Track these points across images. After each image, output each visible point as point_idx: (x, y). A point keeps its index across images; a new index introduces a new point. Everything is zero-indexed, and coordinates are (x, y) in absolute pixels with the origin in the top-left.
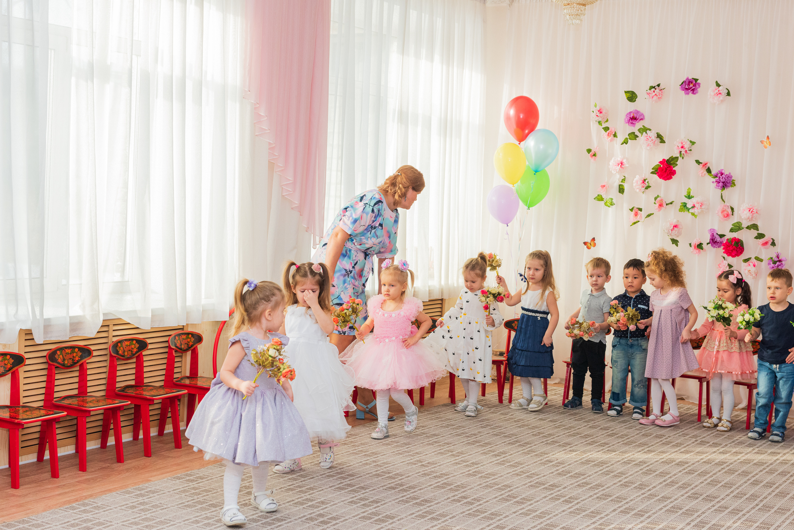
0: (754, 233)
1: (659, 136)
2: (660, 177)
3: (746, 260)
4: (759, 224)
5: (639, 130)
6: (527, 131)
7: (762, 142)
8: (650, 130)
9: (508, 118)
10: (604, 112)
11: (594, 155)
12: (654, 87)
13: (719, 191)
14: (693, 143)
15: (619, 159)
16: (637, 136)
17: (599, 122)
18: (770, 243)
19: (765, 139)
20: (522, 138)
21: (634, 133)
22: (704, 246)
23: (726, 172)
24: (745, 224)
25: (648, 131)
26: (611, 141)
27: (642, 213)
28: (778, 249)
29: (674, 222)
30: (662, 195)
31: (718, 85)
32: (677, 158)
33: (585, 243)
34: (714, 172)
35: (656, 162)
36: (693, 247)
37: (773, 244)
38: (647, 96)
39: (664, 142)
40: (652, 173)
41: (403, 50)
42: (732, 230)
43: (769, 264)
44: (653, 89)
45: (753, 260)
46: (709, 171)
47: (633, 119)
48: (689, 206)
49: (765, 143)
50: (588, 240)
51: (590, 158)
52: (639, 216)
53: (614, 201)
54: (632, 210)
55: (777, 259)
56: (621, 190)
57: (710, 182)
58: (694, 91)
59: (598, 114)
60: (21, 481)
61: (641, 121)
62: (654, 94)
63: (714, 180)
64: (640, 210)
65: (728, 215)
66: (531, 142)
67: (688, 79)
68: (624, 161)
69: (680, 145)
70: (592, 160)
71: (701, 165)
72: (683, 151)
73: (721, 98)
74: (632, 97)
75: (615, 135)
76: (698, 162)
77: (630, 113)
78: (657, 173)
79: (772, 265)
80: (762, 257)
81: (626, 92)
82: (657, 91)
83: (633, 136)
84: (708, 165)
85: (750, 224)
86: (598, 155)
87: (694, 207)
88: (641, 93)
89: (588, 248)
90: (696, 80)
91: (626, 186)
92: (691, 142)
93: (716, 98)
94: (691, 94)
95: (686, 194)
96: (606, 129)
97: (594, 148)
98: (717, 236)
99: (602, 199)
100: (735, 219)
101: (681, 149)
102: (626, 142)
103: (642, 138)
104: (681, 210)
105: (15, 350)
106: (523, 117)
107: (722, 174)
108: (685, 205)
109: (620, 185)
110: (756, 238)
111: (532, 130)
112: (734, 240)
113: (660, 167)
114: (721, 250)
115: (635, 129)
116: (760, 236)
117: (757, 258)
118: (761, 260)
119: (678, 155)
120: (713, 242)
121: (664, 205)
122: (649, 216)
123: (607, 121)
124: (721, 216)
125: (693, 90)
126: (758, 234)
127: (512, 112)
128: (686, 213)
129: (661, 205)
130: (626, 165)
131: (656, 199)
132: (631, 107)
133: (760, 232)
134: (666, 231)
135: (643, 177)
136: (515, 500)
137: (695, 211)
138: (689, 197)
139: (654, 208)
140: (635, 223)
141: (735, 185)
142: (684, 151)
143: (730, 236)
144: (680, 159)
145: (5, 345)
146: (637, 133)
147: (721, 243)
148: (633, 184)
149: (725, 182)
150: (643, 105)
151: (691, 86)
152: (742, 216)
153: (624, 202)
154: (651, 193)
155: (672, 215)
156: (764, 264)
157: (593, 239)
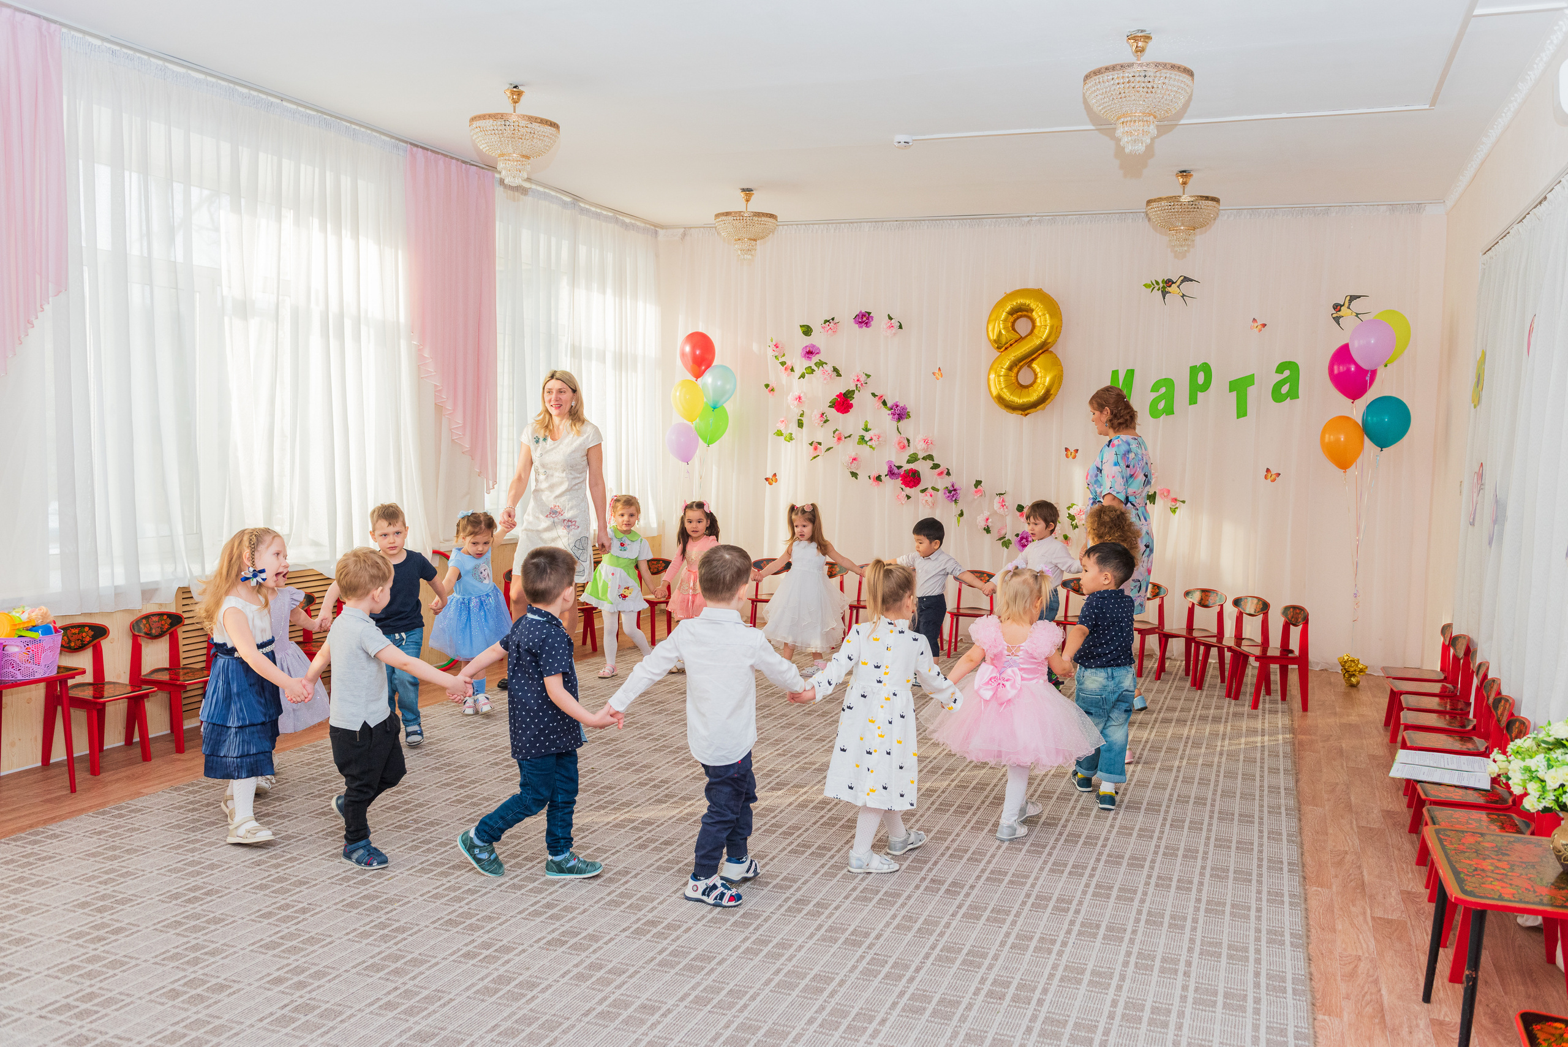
0: (930, 463)
1: (835, 370)
2: (838, 411)
3: (923, 491)
4: (934, 455)
5: (816, 364)
6: (703, 368)
7: (934, 374)
8: (826, 364)
9: (683, 354)
10: (780, 346)
11: (772, 390)
12: (829, 321)
13: (895, 423)
14: (868, 376)
15: (797, 394)
16: (813, 370)
17: (776, 357)
18: (945, 473)
19: (937, 371)
20: (698, 375)
21: (811, 367)
22: (883, 478)
23: (901, 405)
24: (921, 455)
25: (824, 365)
26: (788, 375)
27: (822, 447)
28: (953, 478)
29: (853, 455)
30: (840, 428)
31: (890, 318)
32: (854, 391)
33: (767, 479)
34: (889, 405)
35: (833, 395)
36: (872, 479)
37: (948, 474)
38: (822, 330)
39: (841, 376)
40: (830, 407)
42: (908, 462)
43: (945, 494)
44: (828, 323)
45: (930, 490)
46: (884, 403)
47: (810, 353)
48: (867, 439)
49: (937, 375)
50: (769, 475)
51: (768, 393)
52: (818, 450)
53: (794, 436)
54: (811, 444)
55: (952, 489)
56: (800, 424)
57: (885, 413)
58: (867, 324)
59: (775, 349)
60: (186, 745)
61: (818, 355)
62: (829, 328)
63: (890, 412)
64: (820, 444)
65: (904, 447)
66: (708, 378)
67: (861, 312)
68: (802, 395)
69: (856, 379)
70: (770, 395)
71: (877, 398)
73: (894, 331)
74: (807, 331)
75: (792, 370)
76: (874, 395)
77: (806, 347)
78: (835, 407)
79: (948, 494)
80: (938, 487)
81: (801, 326)
82: (832, 325)
83: (810, 370)
84: (884, 398)
85: (925, 454)
86: (776, 389)
87: (871, 439)
88: (816, 326)
89: (770, 484)
90: (869, 313)
91: (805, 420)
92: (866, 375)
93: (889, 331)
94: (864, 328)
95: (863, 427)
96: (783, 364)
97: (772, 384)
98: (895, 468)
99: (782, 435)
100: (911, 451)
101: (857, 383)
102: (803, 376)
103: (818, 372)
104: (859, 443)
105: (172, 609)
106: (699, 354)
107: (897, 406)
108: (862, 438)
109: (798, 420)
110: (932, 468)
111: (708, 366)
112: (911, 471)
113: (837, 401)
114: (899, 481)
115: (812, 363)
116: (936, 466)
117: (934, 488)
118: (937, 490)
119: (854, 388)
120: (891, 473)
121: (843, 438)
122: (828, 449)
123: (784, 355)
124: (898, 447)
126: (934, 464)
127: (688, 349)
128: (865, 445)
129: (839, 439)
130: (803, 399)
131: (834, 432)
132: (807, 341)
133: (935, 462)
134: (846, 464)
135: (821, 411)
137: (873, 443)
138: (867, 430)
139: (831, 441)
140: (815, 457)
141: (910, 417)
142: (860, 384)
143: (907, 467)
144: (856, 392)
145: (161, 605)
146: (814, 367)
147: (899, 474)
148: (812, 418)
149: (900, 414)
150: (818, 339)
151: (864, 319)
152: (918, 447)
153: (804, 436)
154: (830, 427)
155: (851, 448)
156: (940, 494)
157: (775, 475)
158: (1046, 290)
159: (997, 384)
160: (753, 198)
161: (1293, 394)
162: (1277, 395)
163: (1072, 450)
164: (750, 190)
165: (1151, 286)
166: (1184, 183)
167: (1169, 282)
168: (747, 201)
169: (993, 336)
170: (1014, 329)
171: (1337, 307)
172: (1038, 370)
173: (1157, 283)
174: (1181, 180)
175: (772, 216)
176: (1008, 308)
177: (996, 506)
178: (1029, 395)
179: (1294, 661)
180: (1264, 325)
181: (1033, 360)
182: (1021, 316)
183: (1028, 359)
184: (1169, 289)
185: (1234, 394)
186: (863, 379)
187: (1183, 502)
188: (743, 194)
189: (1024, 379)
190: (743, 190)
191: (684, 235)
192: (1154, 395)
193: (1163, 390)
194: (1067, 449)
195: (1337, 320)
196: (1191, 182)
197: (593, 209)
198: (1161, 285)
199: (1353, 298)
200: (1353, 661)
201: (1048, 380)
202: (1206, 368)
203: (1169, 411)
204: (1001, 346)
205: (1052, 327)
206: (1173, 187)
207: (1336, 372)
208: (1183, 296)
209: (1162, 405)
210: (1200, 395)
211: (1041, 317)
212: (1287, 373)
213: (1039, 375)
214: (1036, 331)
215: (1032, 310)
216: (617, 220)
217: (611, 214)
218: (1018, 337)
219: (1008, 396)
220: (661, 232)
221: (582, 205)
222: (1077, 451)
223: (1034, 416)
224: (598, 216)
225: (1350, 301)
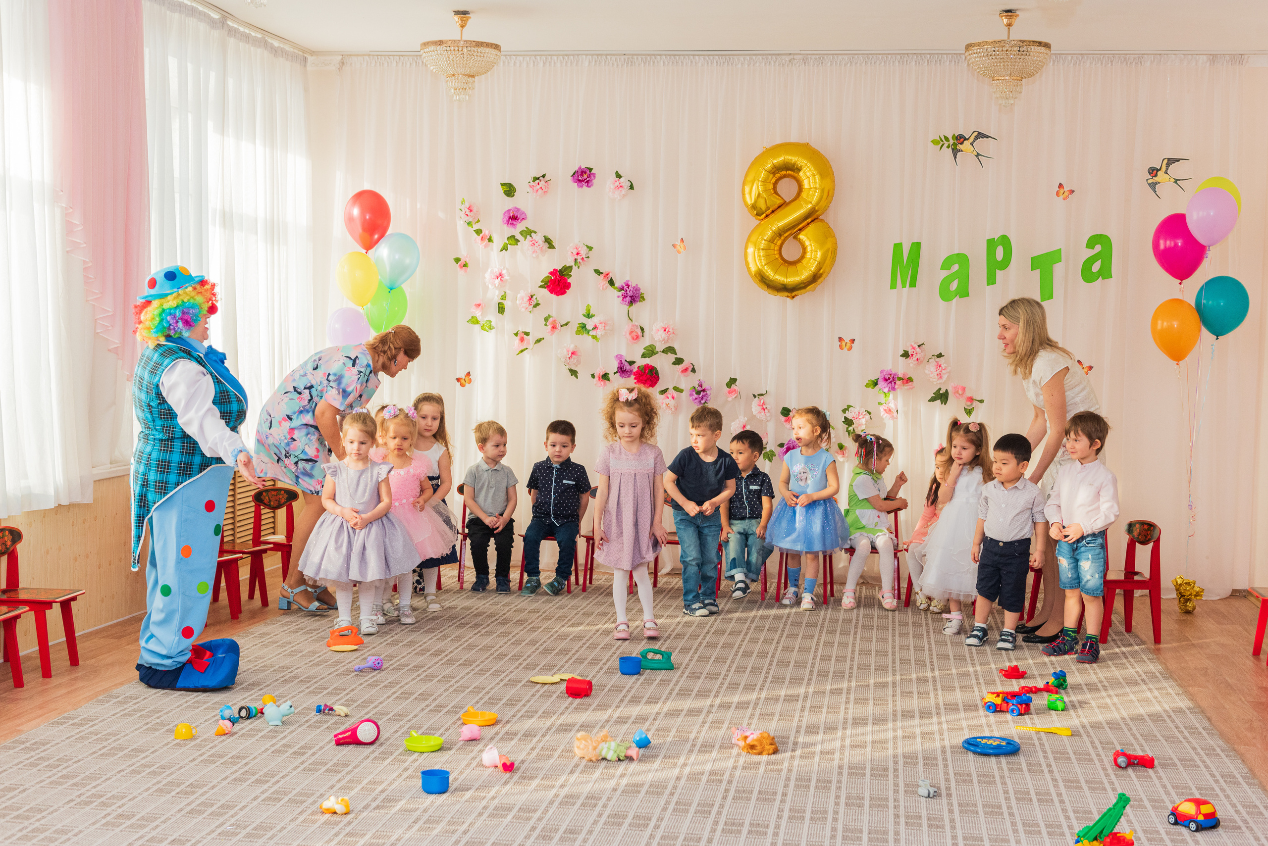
0: (672, 357)
1: (547, 240)
2: (551, 292)
3: (663, 392)
4: (676, 347)
5: (521, 233)
6: (376, 237)
7: (674, 246)
8: (535, 232)
9: (350, 219)
10: (475, 210)
11: (465, 265)
12: (538, 179)
13: (625, 307)
14: (590, 248)
15: (497, 271)
16: (517, 241)
17: (468, 224)
18: (690, 369)
19: (678, 243)
20: (369, 245)
21: (514, 236)
22: (611, 376)
23: (633, 284)
24: (659, 347)
25: (533, 234)
26: (486, 246)
27: (530, 337)
28: (700, 376)
29: (572, 348)
30: (554, 314)
31: (619, 176)
32: (571, 267)
33: (458, 380)
34: (618, 284)
35: (544, 273)
36: (596, 378)
37: (693, 370)
38: (530, 190)
39: (554, 248)
40: (541, 287)
41: (222, 129)
42: (644, 356)
43: (691, 395)
44: (537, 181)
45: (671, 391)
46: (611, 283)
47: (513, 218)
48: (590, 327)
49: (678, 247)
50: (462, 375)
51: (459, 269)
52: (525, 342)
53: (493, 324)
54: (516, 334)
55: (700, 389)
56: (501, 309)
57: (614, 295)
59: (468, 213)
61: (524, 221)
62: (538, 187)
63: (620, 294)
64: (527, 334)
65: (637, 337)
66: (383, 250)
67: (580, 168)
68: (504, 272)
69: (575, 252)
70: (461, 272)
71: (602, 276)
72: (579, 258)
73: (623, 192)
74: (509, 190)
75: (490, 240)
76: (598, 272)
77: (509, 210)
78: (548, 287)
79: (696, 396)
80: (682, 387)
81: (502, 185)
82: (542, 183)
83: (514, 240)
84: (611, 275)
85: (665, 346)
86: (470, 265)
87: (595, 328)
88: (522, 185)
89: (462, 385)
90: (591, 169)
91: (507, 304)
92: (588, 247)
93: (617, 192)
94: (585, 187)
95: (585, 312)
96: (478, 232)
97: (463, 254)
98: (626, 364)
99: (477, 322)
100: (646, 342)
101: (576, 257)
102: (505, 248)
103: (525, 243)
104: (578, 333)
106: (370, 218)
107: (628, 286)
108: (583, 326)
109: (499, 304)
110: (674, 363)
111: (382, 236)
112: (647, 367)
113: (551, 280)
114: (632, 380)
115: (516, 231)
116: (679, 361)
117: (676, 389)
118: (681, 391)
119: (573, 264)
120: (622, 371)
121: (559, 327)
122: (539, 341)
123: (478, 221)
124: (629, 337)
125: (588, 182)
126: (676, 359)
127: (356, 212)
128: (585, 335)
129: (554, 327)
130: (506, 277)
131: (546, 319)
132: (509, 204)
133: (678, 356)
134: (563, 360)
135: (530, 292)
136: (502, 702)
137: (599, 333)
138: (589, 316)
139: (544, 331)
140: (522, 351)
141: (644, 299)
143: (641, 362)
144: (575, 268)
146: (518, 237)
147: (631, 371)
148: (517, 301)
149: (632, 296)
150: (523, 201)
151: (583, 177)
152: (656, 337)
153: (507, 324)
154: (541, 313)
155: (568, 340)
156: (684, 396)
157: (469, 374)
158: (813, 145)
159: (756, 259)
160: (469, 22)
161: (1105, 273)
162: (1088, 275)
163: (847, 339)
164: (465, 13)
165: (940, 142)
166: (1009, 25)
167: (961, 139)
168: (463, 26)
169: (750, 201)
170: (776, 193)
171: (1153, 172)
172: (807, 243)
173: (947, 139)
174: (1005, 21)
175: (496, 47)
176: (769, 166)
177: (755, 408)
178: (797, 274)
179: (1142, 585)
180: (1072, 192)
181: (800, 230)
182: (785, 176)
183: (794, 230)
184: (960, 147)
185: (1038, 272)
186: (584, 252)
187: (981, 401)
188: (456, 18)
189: (790, 251)
190: (457, 13)
191: (342, 63)
192: (944, 274)
193: (956, 267)
194: (840, 339)
195: (1153, 186)
196: (1017, 22)
197: (242, 29)
198: (951, 142)
199: (1171, 161)
200: (1188, 584)
201: (819, 255)
202: (1005, 241)
203: (964, 293)
204: (763, 213)
205: (823, 191)
206: (997, 29)
207: (1162, 247)
208: (978, 155)
209: (955, 286)
210: (1000, 274)
211: (809, 177)
212: (1098, 248)
213: (809, 249)
214: (804, 195)
215: (799, 170)
216: (265, 44)
217: (259, 36)
218: (779, 202)
219: (770, 273)
220: (310, 59)
221: (230, 23)
222: (853, 341)
223: (803, 297)
224: (246, 38)
225: (1168, 165)
